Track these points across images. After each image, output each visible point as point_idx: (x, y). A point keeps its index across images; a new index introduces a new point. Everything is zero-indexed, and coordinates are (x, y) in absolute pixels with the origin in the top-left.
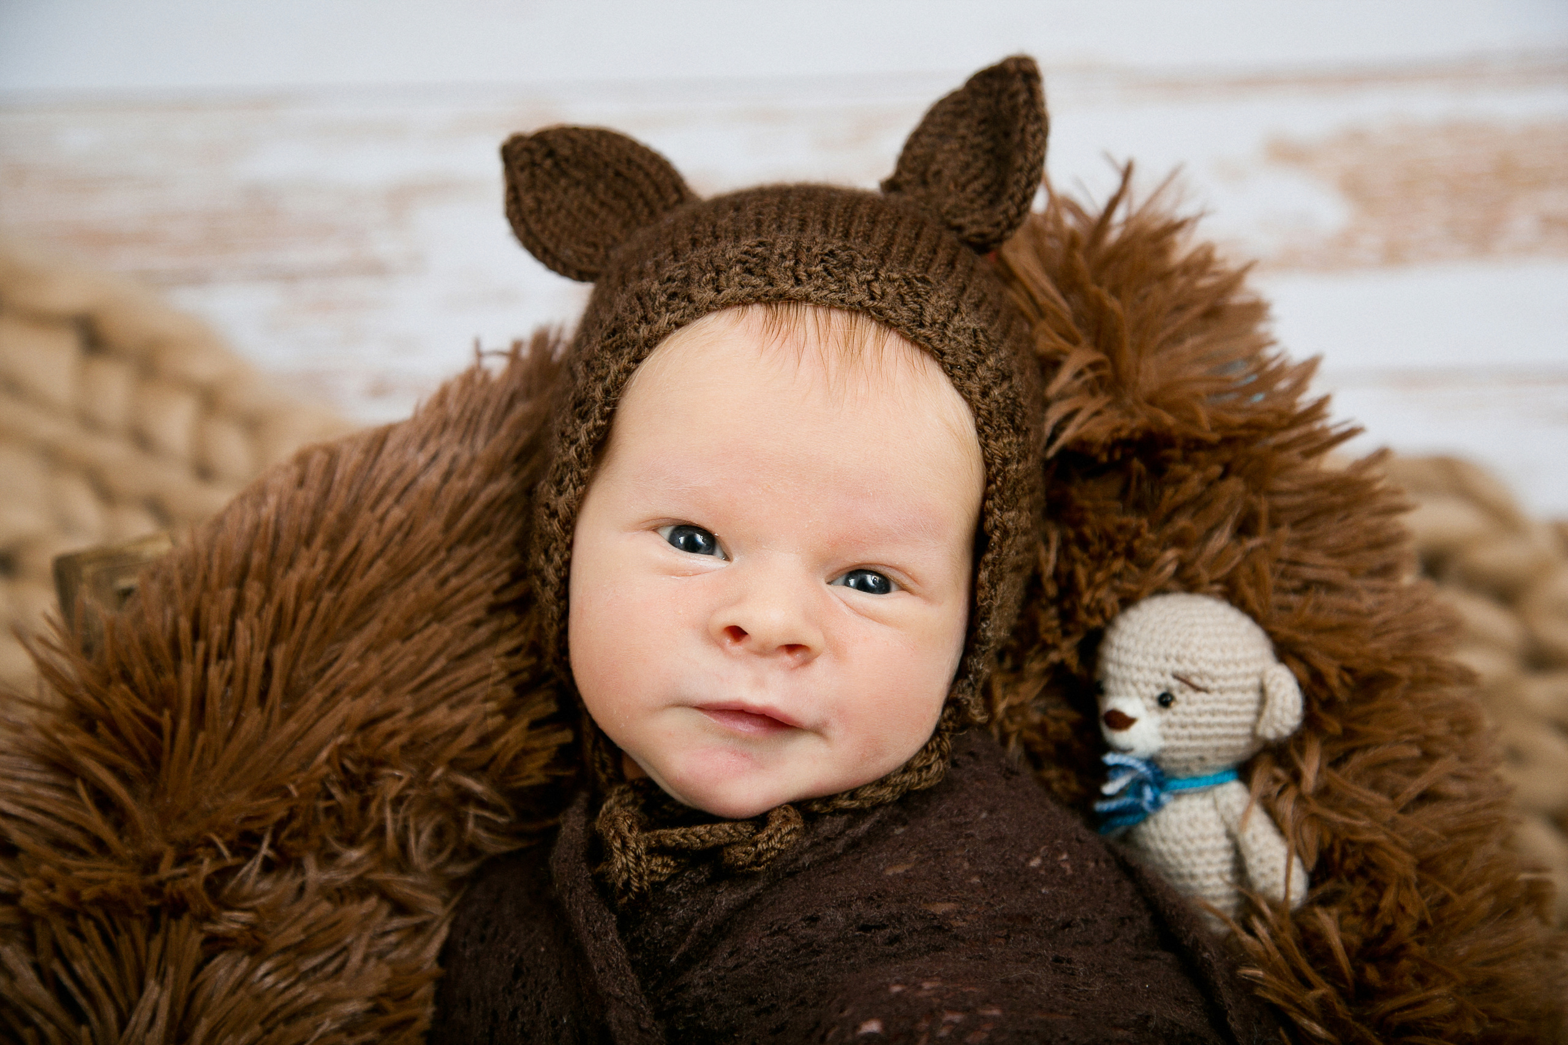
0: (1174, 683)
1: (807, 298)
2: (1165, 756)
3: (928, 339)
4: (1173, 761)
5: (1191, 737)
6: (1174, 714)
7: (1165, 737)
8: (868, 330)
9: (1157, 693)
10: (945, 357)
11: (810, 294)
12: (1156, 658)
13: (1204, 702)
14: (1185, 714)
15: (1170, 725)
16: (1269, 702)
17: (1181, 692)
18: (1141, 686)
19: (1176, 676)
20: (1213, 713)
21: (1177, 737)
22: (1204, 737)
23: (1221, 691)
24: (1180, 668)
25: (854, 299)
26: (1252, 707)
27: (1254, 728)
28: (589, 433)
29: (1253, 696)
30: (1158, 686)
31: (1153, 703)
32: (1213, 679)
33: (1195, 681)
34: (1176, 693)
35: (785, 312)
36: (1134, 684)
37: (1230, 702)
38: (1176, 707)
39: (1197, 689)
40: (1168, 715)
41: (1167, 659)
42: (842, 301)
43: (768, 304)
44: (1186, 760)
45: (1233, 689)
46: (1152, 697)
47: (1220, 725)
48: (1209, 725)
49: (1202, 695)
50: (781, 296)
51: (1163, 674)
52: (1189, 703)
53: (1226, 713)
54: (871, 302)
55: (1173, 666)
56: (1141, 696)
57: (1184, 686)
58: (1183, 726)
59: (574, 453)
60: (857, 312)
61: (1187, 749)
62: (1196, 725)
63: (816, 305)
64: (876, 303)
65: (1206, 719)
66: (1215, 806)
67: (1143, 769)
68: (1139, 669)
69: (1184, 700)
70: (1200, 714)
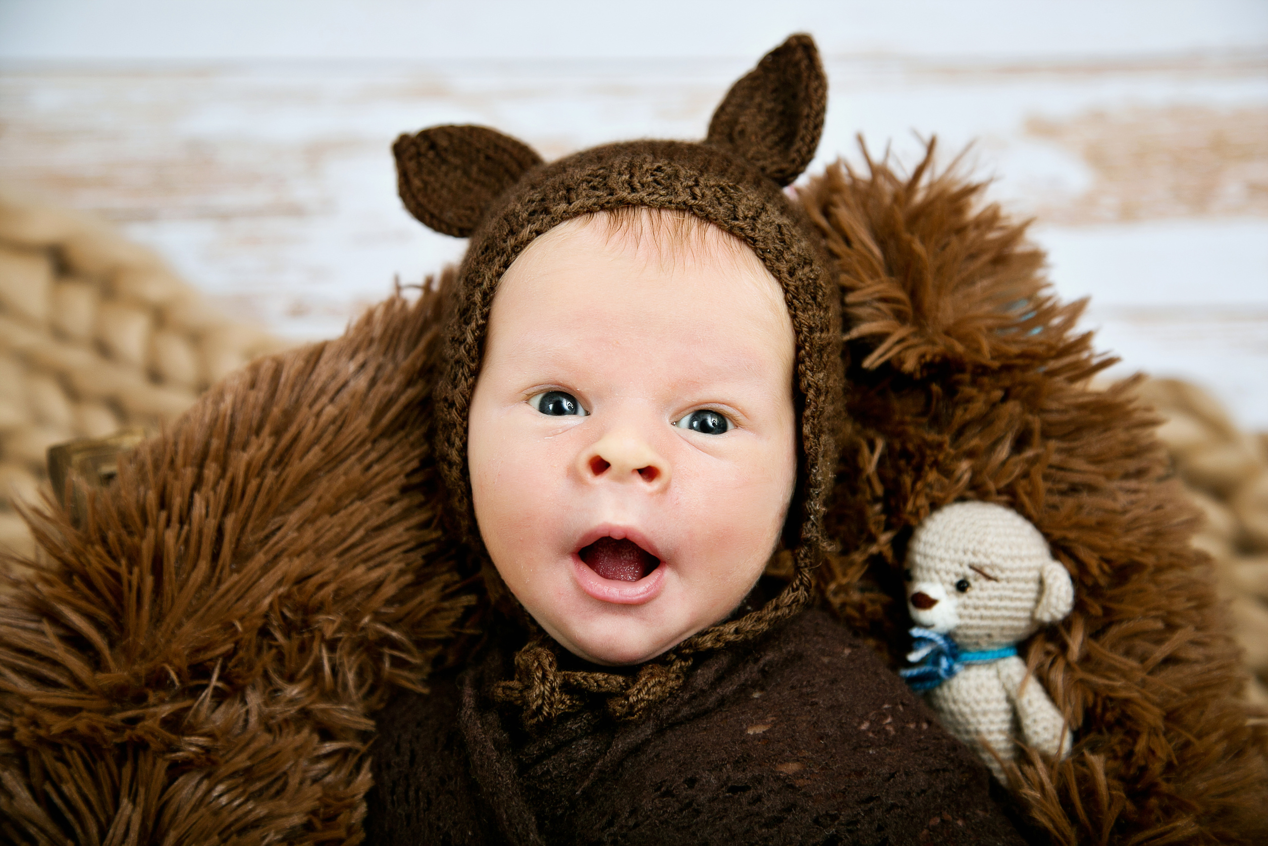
0: (970, 573)
1: (642, 203)
2: (960, 632)
3: (742, 229)
4: (966, 636)
5: (982, 617)
6: (969, 597)
7: (961, 616)
8: (692, 224)
9: (956, 580)
10: (757, 243)
11: (643, 198)
12: (956, 551)
13: (994, 589)
14: (978, 598)
15: (965, 607)
16: (1047, 592)
17: (976, 580)
18: (943, 574)
19: (972, 567)
20: (1001, 598)
21: (971, 617)
22: (993, 618)
23: (1008, 580)
24: (975, 561)
25: (680, 199)
26: (1033, 595)
27: (1033, 612)
28: (473, 332)
29: (1034, 586)
30: (957, 575)
31: (952, 588)
32: (1002, 570)
33: (987, 571)
34: (971, 581)
35: (625, 214)
36: (937, 572)
37: (1015, 590)
38: (971, 592)
39: (988, 578)
40: (964, 598)
41: (965, 553)
42: (670, 202)
43: (611, 210)
44: (977, 636)
45: (1017, 580)
46: (951, 584)
47: (1006, 608)
48: (997, 608)
49: (992, 583)
50: (620, 201)
51: (961, 565)
52: (981, 589)
53: (1011, 599)
54: (693, 201)
55: (970, 558)
56: (943, 582)
57: (978, 575)
58: (976, 608)
59: (464, 351)
60: (684, 210)
61: (979, 627)
62: (986, 607)
63: (650, 206)
64: (697, 202)
65: (994, 603)
66: (998, 676)
67: (941, 642)
68: (942, 560)
69: (978, 586)
70: (990, 598)
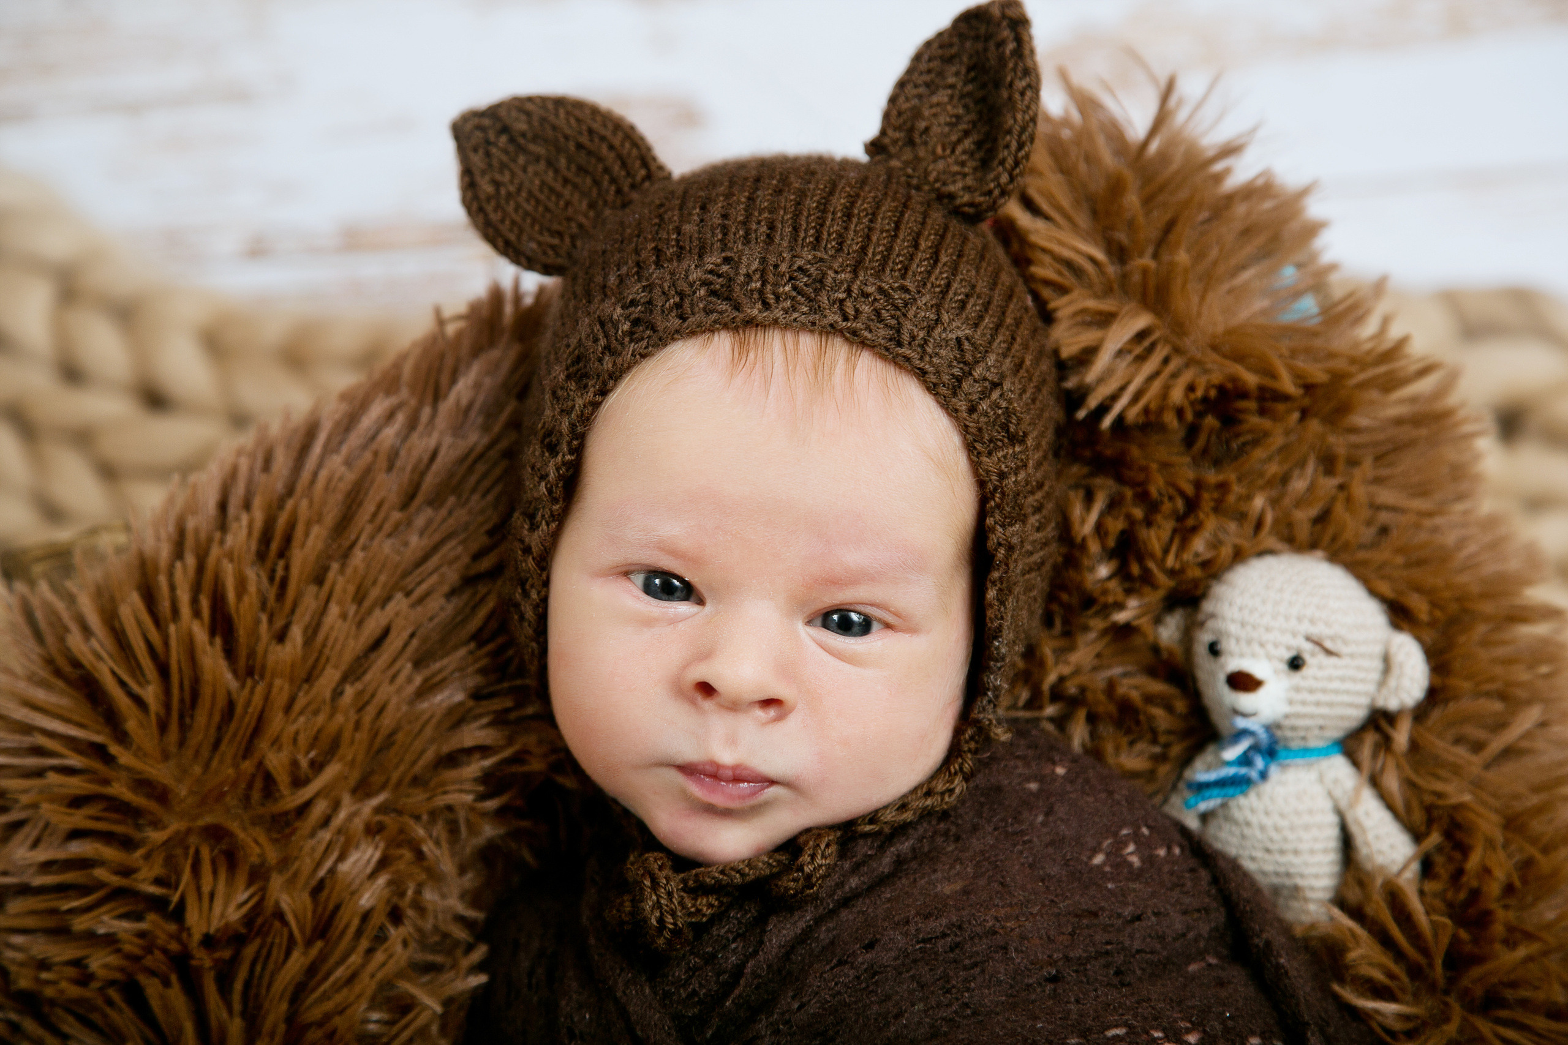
0: (1307, 647)
1: (775, 323)
2: (1287, 723)
3: (907, 359)
4: (1293, 728)
5: (1318, 704)
6: (1304, 678)
7: (1291, 702)
9: (1288, 655)
10: (927, 376)
11: (778, 319)
12: (1287, 618)
13: (1335, 667)
14: (1315, 678)
15: (1297, 689)
16: (1395, 671)
17: (1313, 655)
18: (1270, 647)
19: (1308, 639)
20: (1342, 679)
21: (1304, 703)
22: (1331, 705)
23: (1352, 656)
24: (1316, 630)
25: (826, 322)
26: (1375, 676)
27: (1373, 700)
28: (558, 469)
29: (1378, 664)
30: (1288, 648)
31: (1284, 667)
32: (1345, 642)
33: (1328, 644)
34: (1306, 657)
36: (1262, 645)
37: (1359, 668)
38: (1305, 671)
39: (1329, 653)
40: (1297, 678)
41: (1300, 619)
43: (735, 330)
44: (1307, 729)
45: (1362, 656)
46: (1281, 660)
47: (1347, 692)
48: (1337, 692)
49: (1333, 660)
50: (748, 322)
51: (1294, 634)
52: (1320, 667)
53: (1354, 680)
54: (844, 324)
55: (1306, 628)
56: (1269, 657)
57: (1317, 649)
58: (1311, 691)
59: (544, 489)
60: (829, 333)
61: (1312, 716)
62: (1324, 691)
63: (785, 328)
64: (849, 324)
65: (1336, 685)
66: (1321, 779)
67: (1263, 736)
68: (1268, 629)
69: (1314, 661)
70: (1330, 679)
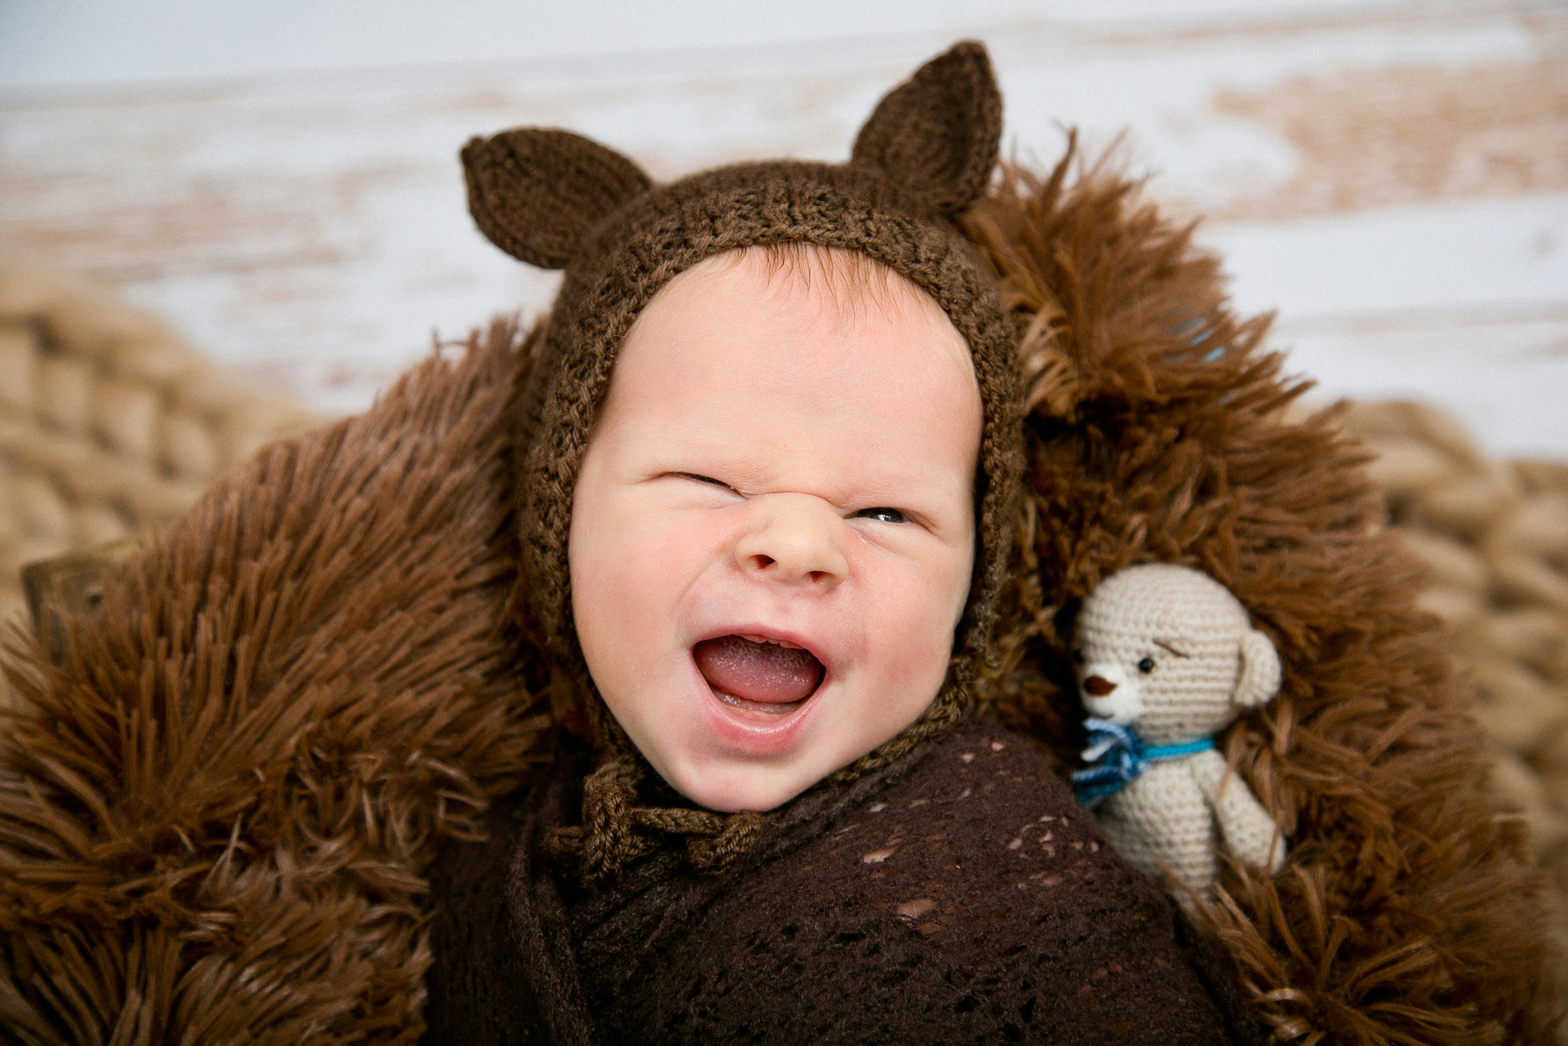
0: (1155, 649)
2: (1144, 722)
4: (1153, 727)
5: (1171, 703)
6: (1155, 679)
7: (1145, 703)
9: (1138, 659)
12: (1136, 624)
13: (1185, 667)
14: (1165, 679)
15: (1150, 691)
16: (1248, 669)
17: (1162, 657)
18: (1121, 652)
19: (1156, 642)
20: (1193, 679)
21: (1157, 703)
22: (1184, 703)
23: (1201, 656)
24: (1162, 634)
26: (1231, 674)
27: (1232, 696)
29: (1232, 662)
30: (1139, 652)
31: (1134, 670)
32: (1193, 644)
33: (1176, 646)
34: (1156, 659)
36: (1115, 650)
37: (1209, 667)
38: (1156, 673)
39: (1177, 654)
40: (1148, 681)
41: (1147, 624)
44: (1166, 727)
45: (1213, 655)
46: (1133, 664)
47: (1199, 690)
48: (1189, 691)
49: (1182, 661)
51: (1143, 640)
52: (1169, 669)
53: (1206, 679)
55: (1153, 632)
56: (1122, 662)
57: (1165, 651)
58: (1163, 692)
61: (1168, 715)
62: (1176, 691)
65: (1186, 684)
66: (1192, 775)
67: (1122, 735)
68: (1119, 635)
69: (1165, 665)
70: (1180, 679)
